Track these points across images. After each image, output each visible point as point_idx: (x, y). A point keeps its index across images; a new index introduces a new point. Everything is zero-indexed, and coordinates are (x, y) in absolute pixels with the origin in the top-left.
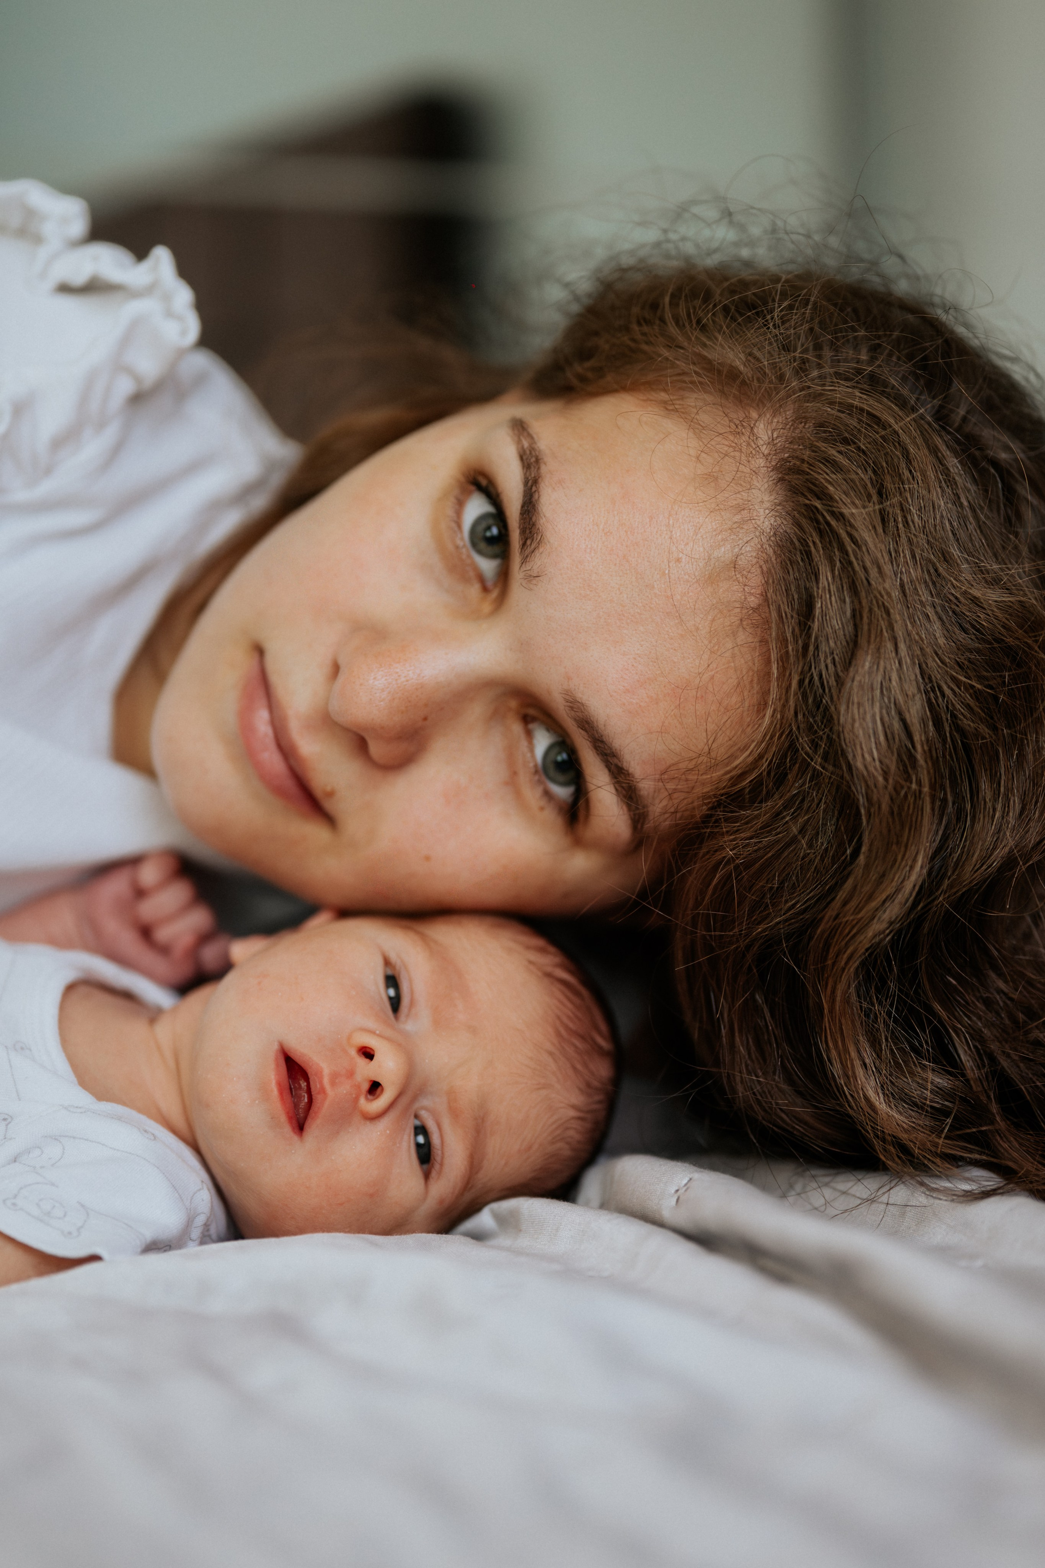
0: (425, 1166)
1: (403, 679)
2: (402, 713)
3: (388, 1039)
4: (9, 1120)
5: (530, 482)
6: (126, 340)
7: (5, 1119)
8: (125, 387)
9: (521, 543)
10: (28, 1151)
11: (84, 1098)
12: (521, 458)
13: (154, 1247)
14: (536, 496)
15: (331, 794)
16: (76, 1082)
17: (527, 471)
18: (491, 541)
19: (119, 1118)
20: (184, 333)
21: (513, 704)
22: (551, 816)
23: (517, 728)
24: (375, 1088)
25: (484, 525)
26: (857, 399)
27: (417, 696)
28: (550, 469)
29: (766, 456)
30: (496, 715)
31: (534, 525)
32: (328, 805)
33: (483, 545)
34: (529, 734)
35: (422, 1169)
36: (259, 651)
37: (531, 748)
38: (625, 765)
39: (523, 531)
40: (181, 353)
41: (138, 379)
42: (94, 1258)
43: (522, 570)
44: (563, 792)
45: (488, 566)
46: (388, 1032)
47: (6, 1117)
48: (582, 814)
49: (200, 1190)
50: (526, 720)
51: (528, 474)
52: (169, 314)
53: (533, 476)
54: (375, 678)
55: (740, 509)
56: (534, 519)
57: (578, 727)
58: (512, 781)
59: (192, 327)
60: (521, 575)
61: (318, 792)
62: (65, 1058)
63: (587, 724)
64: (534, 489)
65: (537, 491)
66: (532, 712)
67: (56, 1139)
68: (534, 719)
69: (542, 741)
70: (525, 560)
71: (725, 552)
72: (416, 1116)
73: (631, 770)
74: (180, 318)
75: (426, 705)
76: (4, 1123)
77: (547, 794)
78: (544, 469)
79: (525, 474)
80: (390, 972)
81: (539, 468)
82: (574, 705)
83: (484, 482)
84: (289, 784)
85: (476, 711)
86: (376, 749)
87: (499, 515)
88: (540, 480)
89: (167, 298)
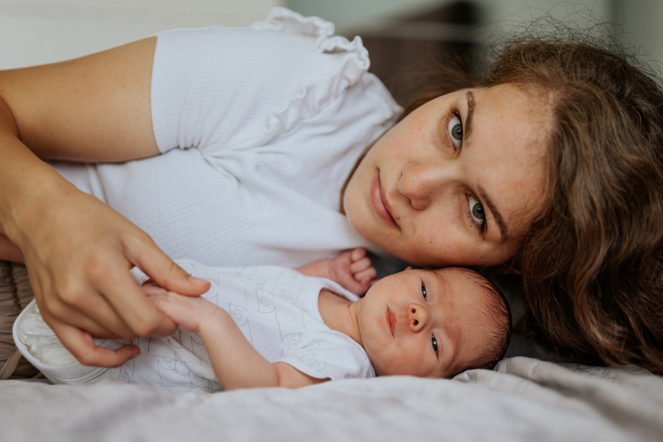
0: (436, 351)
1: (422, 178)
2: (422, 190)
3: (422, 307)
4: (301, 335)
5: (470, 112)
6: (345, 67)
7: (300, 335)
8: (345, 84)
9: (465, 132)
10: (307, 346)
11: (326, 328)
12: (468, 104)
13: (348, 376)
14: (471, 117)
15: (399, 218)
16: (324, 323)
17: (470, 108)
18: (458, 133)
19: (338, 335)
20: (364, 65)
21: (462, 189)
22: (474, 229)
23: (464, 197)
24: (416, 323)
25: (457, 128)
26: (585, 85)
27: (427, 185)
28: (478, 108)
29: (552, 105)
30: (456, 193)
31: (470, 126)
32: (398, 222)
33: (456, 135)
34: (468, 200)
35: (435, 352)
36: (378, 170)
37: (469, 206)
38: (498, 211)
39: (466, 128)
40: (363, 72)
41: (349, 81)
42: (328, 379)
43: (465, 142)
44: (479, 221)
45: (456, 142)
46: (422, 304)
47: (300, 334)
48: (485, 228)
49: (365, 359)
50: (467, 196)
51: (470, 109)
52: (360, 59)
53: (471, 110)
54: (413, 178)
55: (541, 122)
56: (470, 124)
57: (482, 197)
58: (460, 217)
59: (368, 64)
60: (465, 143)
61: (395, 218)
62: (320, 315)
63: (485, 196)
64: (471, 114)
65: (472, 115)
66: (469, 192)
67: (317, 341)
68: (470, 195)
69: (472, 203)
70: (466, 138)
71: (534, 137)
72: (432, 335)
73: (500, 213)
74: (363, 60)
75: (430, 188)
76: (300, 336)
77: (473, 221)
78: (475, 108)
79: (469, 109)
80: (423, 285)
81: (474, 107)
82: (481, 189)
83: (457, 113)
84: (386, 214)
85: (449, 191)
86: (414, 203)
87: (461, 125)
88: (473, 111)
89: (359, 53)
